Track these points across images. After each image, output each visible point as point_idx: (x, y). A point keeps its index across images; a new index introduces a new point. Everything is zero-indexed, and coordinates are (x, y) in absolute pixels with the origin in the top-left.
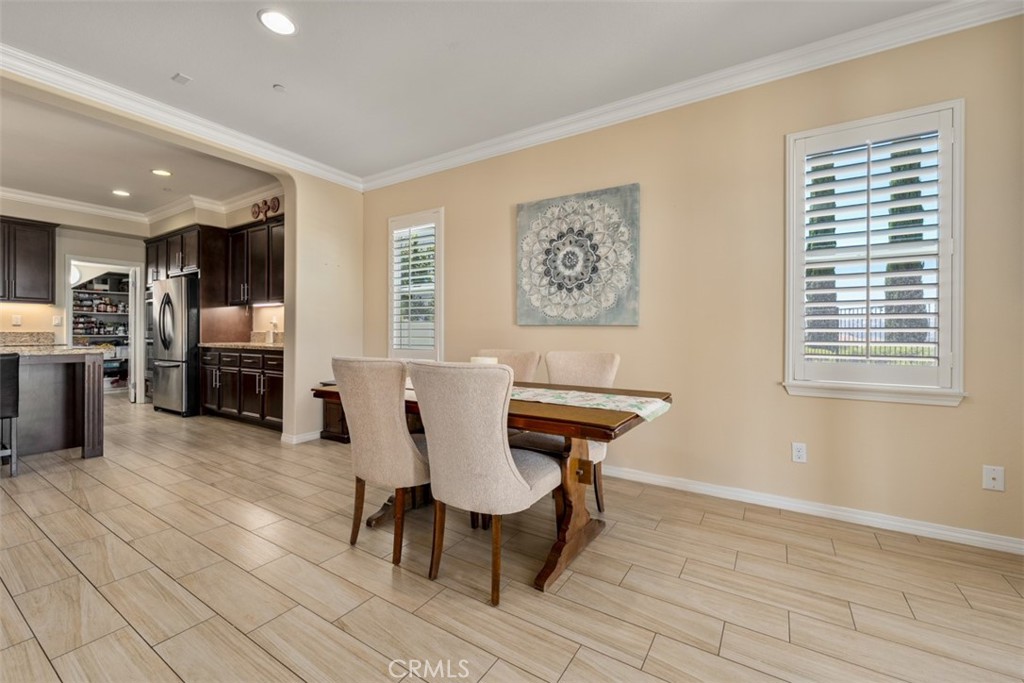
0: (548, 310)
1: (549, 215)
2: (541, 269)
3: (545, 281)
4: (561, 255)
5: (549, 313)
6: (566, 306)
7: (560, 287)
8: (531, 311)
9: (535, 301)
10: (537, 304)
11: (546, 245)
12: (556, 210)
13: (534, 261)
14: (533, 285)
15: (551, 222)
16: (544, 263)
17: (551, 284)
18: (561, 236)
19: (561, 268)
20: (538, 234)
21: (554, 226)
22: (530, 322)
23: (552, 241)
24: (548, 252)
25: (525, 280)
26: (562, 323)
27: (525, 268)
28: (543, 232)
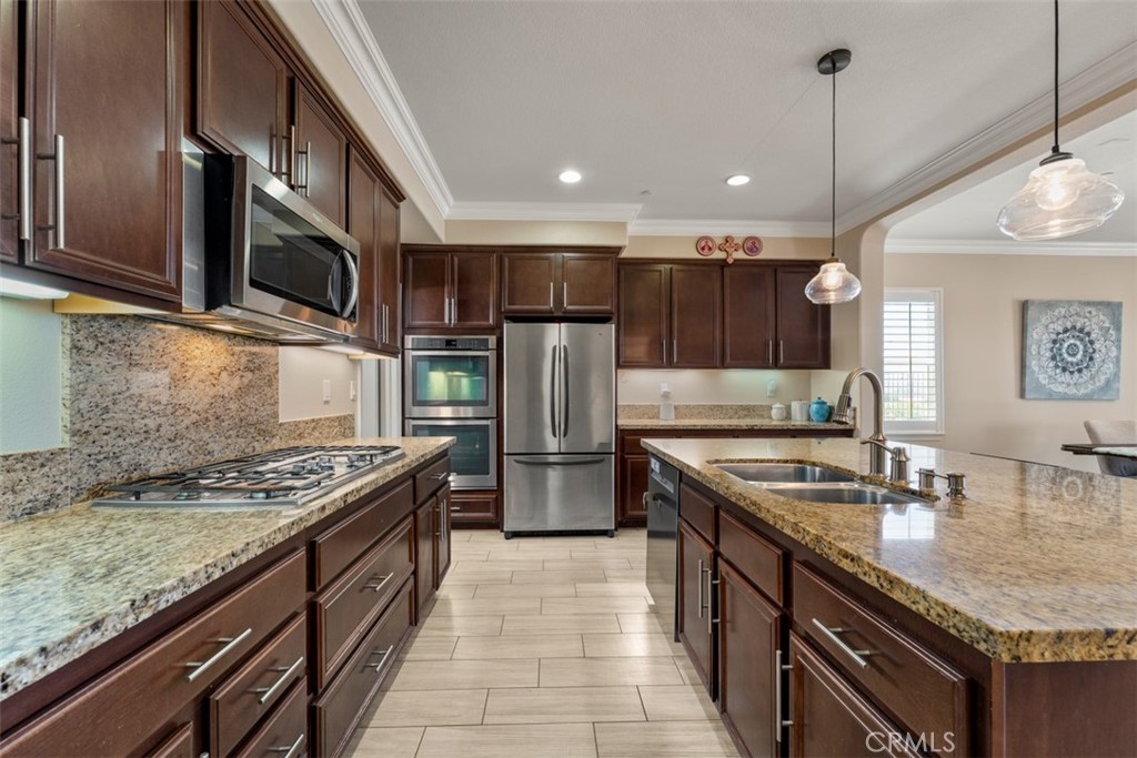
0: (1052, 386)
1: (1056, 313)
2: (1048, 354)
3: (1052, 364)
4: (1066, 345)
5: (1054, 389)
6: (1069, 385)
7: (1064, 370)
8: (1039, 387)
9: (1043, 380)
10: (1044, 382)
11: (1053, 336)
12: (1063, 311)
13: (1043, 347)
14: (1041, 367)
15: (1058, 319)
16: (1051, 350)
17: (1057, 366)
18: (1066, 331)
19: (1066, 356)
20: (1047, 326)
21: (1060, 322)
22: (1037, 396)
23: (1058, 334)
24: (1055, 342)
25: (1034, 362)
26: (1065, 398)
27: (1034, 353)
28: (1051, 326)
